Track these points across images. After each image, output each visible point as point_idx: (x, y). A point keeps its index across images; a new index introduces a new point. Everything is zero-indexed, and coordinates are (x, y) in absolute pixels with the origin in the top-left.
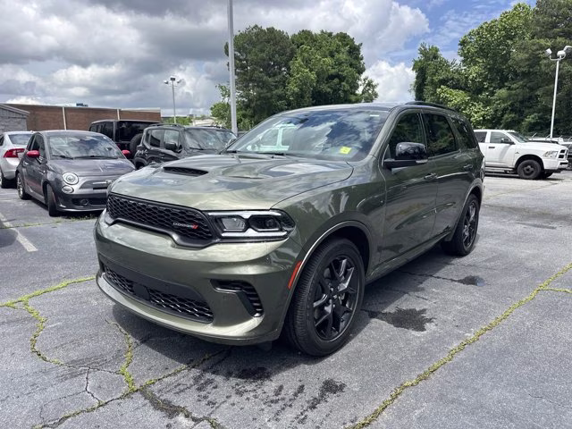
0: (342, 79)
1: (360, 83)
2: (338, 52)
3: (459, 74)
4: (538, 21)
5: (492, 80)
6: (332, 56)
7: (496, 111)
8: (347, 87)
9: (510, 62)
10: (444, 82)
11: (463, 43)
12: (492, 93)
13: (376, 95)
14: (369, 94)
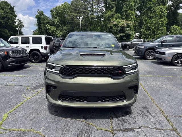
0: (9, 19)
1: (16, 21)
2: (5, 8)
3: (51, 21)
4: (72, 8)
5: (62, 24)
6: (3, 10)
7: (64, 33)
8: (11, 22)
9: (66, 19)
10: (47, 23)
11: (51, 11)
12: (62, 28)
13: (23, 26)
14: (21, 25)
